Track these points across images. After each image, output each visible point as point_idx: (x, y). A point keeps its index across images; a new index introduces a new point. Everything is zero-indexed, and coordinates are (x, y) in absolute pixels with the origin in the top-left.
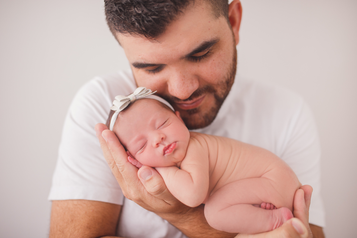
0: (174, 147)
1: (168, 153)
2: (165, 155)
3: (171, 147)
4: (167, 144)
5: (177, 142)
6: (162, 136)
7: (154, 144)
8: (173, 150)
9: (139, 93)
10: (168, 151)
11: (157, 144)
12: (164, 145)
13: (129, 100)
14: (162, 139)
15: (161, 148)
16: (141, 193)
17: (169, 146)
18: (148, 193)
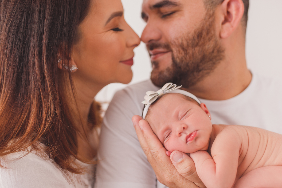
0: (195, 135)
1: (189, 141)
2: (188, 143)
3: (192, 136)
4: (188, 133)
5: (198, 131)
6: (183, 126)
7: (177, 133)
8: (195, 138)
9: (166, 88)
10: (190, 139)
11: (180, 133)
12: (186, 134)
13: (157, 94)
14: (184, 128)
15: (184, 136)
16: (173, 175)
17: (190, 135)
18: (180, 175)
